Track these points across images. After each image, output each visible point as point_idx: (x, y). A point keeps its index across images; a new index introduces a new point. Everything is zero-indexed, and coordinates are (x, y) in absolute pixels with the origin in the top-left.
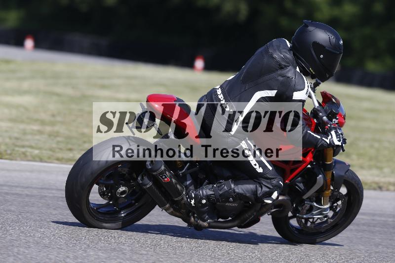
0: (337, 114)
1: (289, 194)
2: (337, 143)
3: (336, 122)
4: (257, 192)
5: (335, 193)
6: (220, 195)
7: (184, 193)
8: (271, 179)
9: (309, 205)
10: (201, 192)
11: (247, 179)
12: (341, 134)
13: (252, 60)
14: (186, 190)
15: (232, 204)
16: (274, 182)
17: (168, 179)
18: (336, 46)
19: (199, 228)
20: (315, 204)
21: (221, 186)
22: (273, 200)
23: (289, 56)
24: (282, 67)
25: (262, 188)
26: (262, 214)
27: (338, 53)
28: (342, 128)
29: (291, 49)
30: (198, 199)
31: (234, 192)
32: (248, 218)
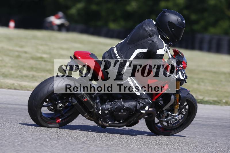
0: (182, 62)
1: (155, 107)
2: (182, 78)
3: (181, 66)
4: (137, 107)
5: (181, 107)
6: (116, 108)
7: (95, 107)
8: (144, 99)
9: (166, 114)
10: (105, 106)
11: (131, 99)
12: (184, 73)
13: (133, 31)
14: (97, 105)
15: (122, 113)
16: (147, 101)
17: (86, 99)
18: (181, 24)
19: (104, 127)
20: (170, 113)
21: (116, 103)
22: (146, 111)
23: (155, 29)
24: (150, 36)
25: (139, 104)
26: (140, 119)
27: (182, 27)
28: (185, 70)
29: (156, 25)
30: (103, 110)
31: (124, 106)
32: (132, 121)
